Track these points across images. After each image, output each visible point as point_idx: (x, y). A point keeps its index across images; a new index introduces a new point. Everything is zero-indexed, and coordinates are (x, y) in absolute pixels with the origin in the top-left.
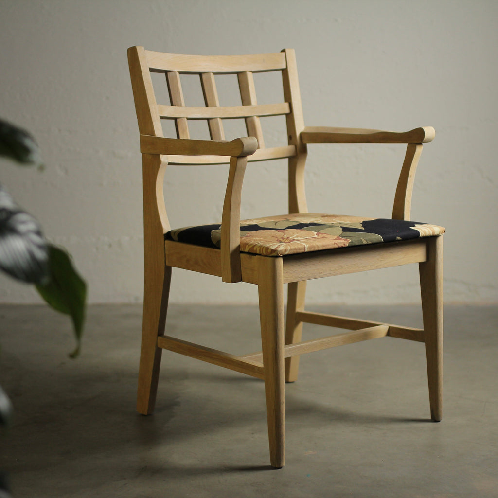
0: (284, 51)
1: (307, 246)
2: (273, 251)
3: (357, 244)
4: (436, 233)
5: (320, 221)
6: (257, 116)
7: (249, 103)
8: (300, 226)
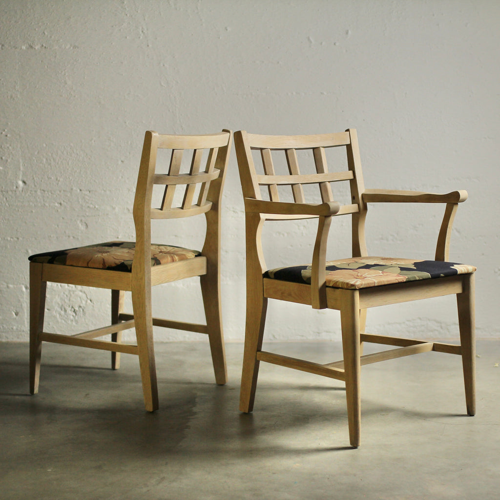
0: (348, 130)
1: (376, 281)
2: (353, 285)
3: (412, 279)
4: (470, 271)
5: (381, 263)
6: (328, 182)
7: (322, 172)
8: (368, 267)
